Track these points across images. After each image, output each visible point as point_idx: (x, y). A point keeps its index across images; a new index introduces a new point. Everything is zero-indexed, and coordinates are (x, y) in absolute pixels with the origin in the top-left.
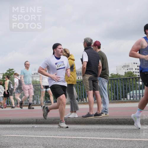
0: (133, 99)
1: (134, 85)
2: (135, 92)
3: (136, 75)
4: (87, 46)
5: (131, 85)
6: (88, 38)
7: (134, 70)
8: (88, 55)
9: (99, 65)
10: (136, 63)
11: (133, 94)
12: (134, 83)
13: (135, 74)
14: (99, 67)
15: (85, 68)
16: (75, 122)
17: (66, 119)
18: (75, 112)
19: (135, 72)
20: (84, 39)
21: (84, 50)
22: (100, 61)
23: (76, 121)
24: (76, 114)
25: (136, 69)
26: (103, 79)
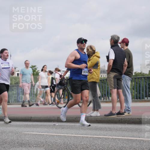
4: (113, 44)
6: (116, 36)
8: (115, 53)
9: (125, 63)
14: (124, 65)
15: (111, 66)
16: (97, 120)
17: (88, 118)
18: (97, 110)
20: (111, 36)
22: (126, 59)
23: (98, 119)
24: (98, 113)
26: (127, 78)
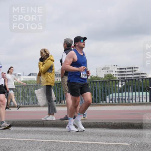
0: (112, 102)
1: (113, 87)
2: (114, 95)
3: (116, 78)
4: (67, 47)
5: (111, 88)
6: (69, 39)
7: (114, 73)
10: (117, 66)
11: (112, 97)
12: (114, 86)
13: (115, 76)
16: (53, 125)
17: (44, 122)
18: (53, 114)
19: (115, 75)
20: (64, 40)
21: (64, 51)
23: (53, 123)
24: (54, 117)
25: (116, 72)
